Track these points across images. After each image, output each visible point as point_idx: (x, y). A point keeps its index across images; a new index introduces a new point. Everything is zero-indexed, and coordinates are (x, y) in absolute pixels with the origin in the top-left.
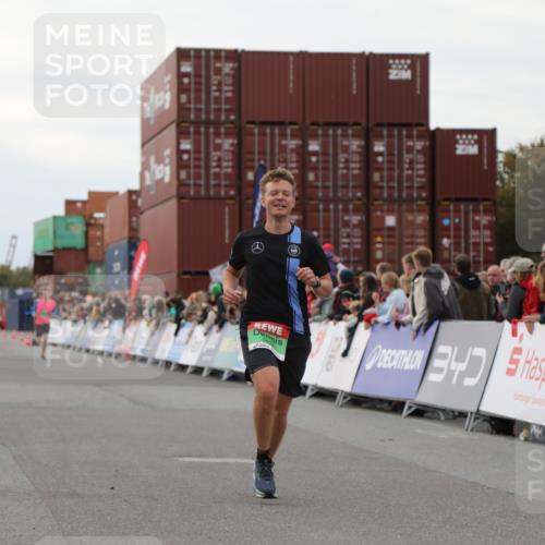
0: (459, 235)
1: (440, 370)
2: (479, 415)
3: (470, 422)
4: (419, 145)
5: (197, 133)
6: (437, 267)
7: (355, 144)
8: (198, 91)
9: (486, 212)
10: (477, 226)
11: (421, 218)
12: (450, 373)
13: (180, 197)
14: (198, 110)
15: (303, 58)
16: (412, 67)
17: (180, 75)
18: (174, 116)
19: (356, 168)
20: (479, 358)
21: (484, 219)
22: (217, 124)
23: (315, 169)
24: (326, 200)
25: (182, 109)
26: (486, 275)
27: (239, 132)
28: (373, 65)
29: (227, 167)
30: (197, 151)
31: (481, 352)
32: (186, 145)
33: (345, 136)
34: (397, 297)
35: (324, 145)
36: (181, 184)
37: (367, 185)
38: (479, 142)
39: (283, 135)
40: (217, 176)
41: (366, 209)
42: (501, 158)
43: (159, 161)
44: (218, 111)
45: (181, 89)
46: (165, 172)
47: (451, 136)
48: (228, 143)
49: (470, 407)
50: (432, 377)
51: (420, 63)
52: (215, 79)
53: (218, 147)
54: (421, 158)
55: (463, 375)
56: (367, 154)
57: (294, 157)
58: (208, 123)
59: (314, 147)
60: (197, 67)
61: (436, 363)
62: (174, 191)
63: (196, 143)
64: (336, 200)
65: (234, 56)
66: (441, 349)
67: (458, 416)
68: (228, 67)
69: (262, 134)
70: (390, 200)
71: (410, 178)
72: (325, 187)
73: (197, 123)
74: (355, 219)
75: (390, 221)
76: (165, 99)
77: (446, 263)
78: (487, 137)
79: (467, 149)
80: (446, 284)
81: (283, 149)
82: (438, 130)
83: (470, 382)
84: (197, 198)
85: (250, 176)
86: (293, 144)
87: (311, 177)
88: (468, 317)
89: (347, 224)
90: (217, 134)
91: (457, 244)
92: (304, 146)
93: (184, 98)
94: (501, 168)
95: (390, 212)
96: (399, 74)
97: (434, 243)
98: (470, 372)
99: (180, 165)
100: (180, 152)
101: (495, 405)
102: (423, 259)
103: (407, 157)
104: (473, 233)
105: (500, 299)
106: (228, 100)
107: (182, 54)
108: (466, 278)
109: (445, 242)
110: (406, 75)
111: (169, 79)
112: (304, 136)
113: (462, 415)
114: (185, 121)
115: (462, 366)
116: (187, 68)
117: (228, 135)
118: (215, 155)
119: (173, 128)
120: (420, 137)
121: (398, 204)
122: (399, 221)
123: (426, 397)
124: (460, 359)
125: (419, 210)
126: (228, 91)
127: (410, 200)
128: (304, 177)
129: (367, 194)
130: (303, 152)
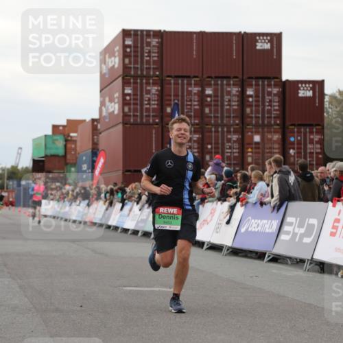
0: (301, 147)
1: (288, 233)
2: (312, 261)
3: (307, 265)
4: (275, 91)
5: (135, 83)
6: (287, 167)
7: (235, 90)
8: (136, 56)
9: (317, 133)
10: (312, 142)
11: (276, 137)
12: (295, 234)
13: (124, 123)
14: (136, 69)
15: (202, 35)
16: (271, 41)
17: (125, 47)
18: (121, 72)
19: (235, 105)
20: (313, 225)
21: (316, 138)
22: (148, 77)
23: (209, 105)
24: (216, 126)
25: (125, 68)
26: (317, 173)
27: (161, 83)
28: (246, 40)
29: (154, 105)
30: (135, 94)
31: (314, 221)
32: (128, 91)
33: (229, 85)
34: (261, 186)
35: (215, 91)
36: (125, 115)
37: (242, 116)
38: (313, 89)
39: (189, 84)
40: (148, 110)
41: (242, 131)
42: (327, 99)
44: (148, 69)
45: (125, 55)
46: (115, 108)
47: (295, 85)
48: (154, 89)
49: (307, 256)
50: (283, 237)
51: (276, 39)
52: (146, 49)
53: (148, 92)
54: (276, 99)
55: (302, 236)
56: (242, 95)
57: (196, 98)
58: (142, 77)
59: (209, 91)
60: (135, 42)
61: (286, 228)
62: (120, 120)
63: (135, 89)
64: (223, 126)
65: (159, 34)
66: (289, 219)
67: (300, 262)
68: (154, 42)
69: (177, 84)
70: (257, 125)
71: (269, 112)
72: (215, 117)
73: (135, 77)
74: (235, 137)
75: (257, 138)
76: (115, 61)
77: (292, 165)
78: (318, 86)
79: (305, 93)
80: (292, 178)
81: (190, 93)
82: (287, 81)
83: (307, 240)
84: (135, 124)
85: (169, 110)
86: (195, 90)
87: (207, 110)
89: (229, 141)
90: (148, 84)
91: (299, 153)
92: (203, 91)
93: (127, 61)
94: (327, 105)
95: (257, 133)
96: (263, 45)
97: (284, 152)
98: (308, 234)
99: (125, 103)
100: (124, 95)
101: (323, 255)
102: (278, 163)
103: (267, 98)
104: (309, 146)
105: (326, 188)
106: (155, 62)
107: (126, 33)
108: (305, 175)
109: (292, 151)
110: (267, 46)
112: (203, 86)
113: (302, 261)
114: (127, 76)
115: (302, 230)
116: (129, 42)
117: (154, 84)
118: (146, 97)
119: (120, 80)
120: (276, 85)
121: (262, 128)
122: (262, 138)
123: (279, 250)
124: (300, 226)
125: (275, 132)
126: (155, 56)
127: (269, 125)
128: (202, 111)
129: (242, 122)
130: (202, 95)
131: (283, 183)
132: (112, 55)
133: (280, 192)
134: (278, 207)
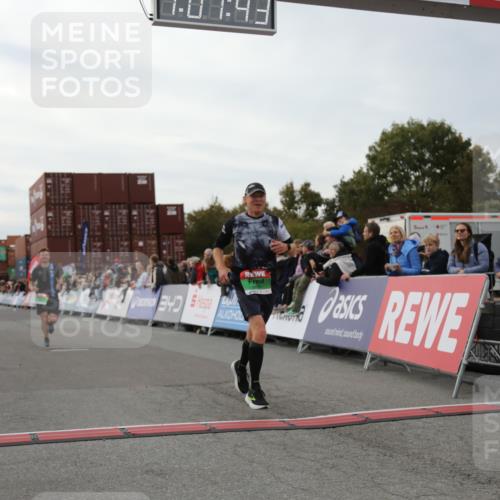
0: (170, 248)
1: (163, 306)
2: (180, 324)
3: (176, 327)
4: (152, 211)
5: (55, 209)
6: (160, 262)
7: (124, 212)
8: (55, 190)
9: (181, 239)
10: (177, 245)
11: (154, 242)
12: (168, 307)
13: (48, 237)
14: (55, 200)
15: (100, 176)
16: (147, 179)
17: (47, 184)
18: (44, 202)
19: (125, 222)
20: (179, 301)
21: (180, 242)
22: (64, 205)
23: (107, 222)
24: (113, 236)
25: (48, 199)
27: (73, 208)
28: (131, 178)
29: (69, 223)
30: (55, 217)
31: (180, 298)
32: (50, 214)
33: (120, 208)
35: (111, 212)
36: (49, 231)
37: (130, 229)
38: (177, 210)
39: (93, 209)
40: (65, 227)
41: (130, 239)
42: (186, 216)
43: (39, 221)
44: (64, 199)
45: (47, 190)
46: (41, 226)
47: (164, 208)
48: (69, 213)
49: (176, 321)
50: (160, 309)
51: (150, 177)
52: (62, 185)
53: (64, 215)
54: (153, 217)
55: (172, 308)
56: (130, 216)
57: (98, 218)
58: (60, 204)
59: (107, 213)
60: (54, 181)
61: (162, 303)
62: (46, 235)
63: (54, 213)
64: (117, 236)
65: (70, 175)
66: (163, 297)
67: (171, 325)
68: (67, 180)
69: (84, 208)
70: (141, 235)
71: (148, 226)
72: (112, 230)
73: (55, 205)
74: (126, 243)
75: (141, 244)
76: (40, 195)
77: (165, 261)
78: (180, 208)
79: (172, 212)
80: (165, 270)
81: (93, 215)
82: (159, 206)
83: (176, 310)
84: (56, 237)
85: (79, 227)
86: (97, 212)
87: (106, 226)
88: (174, 282)
89: (122, 246)
90: (64, 209)
91: (169, 253)
92: (102, 213)
93: (48, 194)
94: (186, 220)
95: (140, 240)
96: (142, 182)
97: (160, 253)
98: (176, 306)
99: (48, 223)
100: (47, 218)
101: (187, 319)
102: (155, 260)
103: (147, 217)
104: (176, 248)
105: (187, 274)
106: (68, 195)
107: (47, 175)
108: (172, 267)
109: (165, 252)
110: (145, 182)
111: (42, 186)
112: (102, 210)
113: (173, 324)
114: (49, 204)
115: (172, 304)
116: (49, 181)
117: (69, 209)
118: (63, 218)
119: (44, 209)
120: (152, 208)
121: (143, 237)
122: (145, 243)
123: (158, 318)
124: (171, 301)
125: (153, 239)
126: (68, 190)
127: (148, 235)
128: (102, 226)
129: (131, 233)
130: (102, 216)
131: (160, 274)
132: (38, 190)
133: (157, 279)
134: (156, 290)
